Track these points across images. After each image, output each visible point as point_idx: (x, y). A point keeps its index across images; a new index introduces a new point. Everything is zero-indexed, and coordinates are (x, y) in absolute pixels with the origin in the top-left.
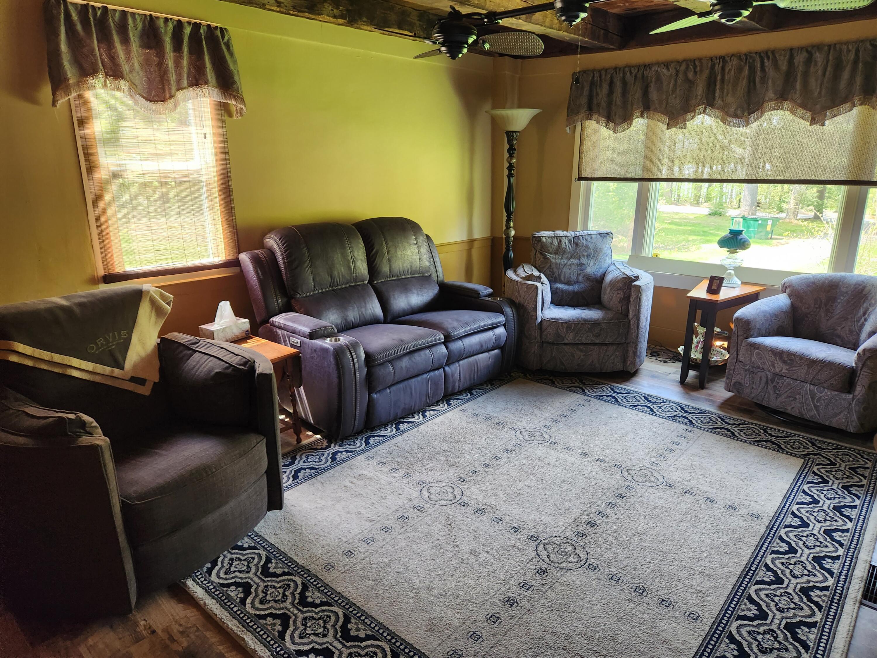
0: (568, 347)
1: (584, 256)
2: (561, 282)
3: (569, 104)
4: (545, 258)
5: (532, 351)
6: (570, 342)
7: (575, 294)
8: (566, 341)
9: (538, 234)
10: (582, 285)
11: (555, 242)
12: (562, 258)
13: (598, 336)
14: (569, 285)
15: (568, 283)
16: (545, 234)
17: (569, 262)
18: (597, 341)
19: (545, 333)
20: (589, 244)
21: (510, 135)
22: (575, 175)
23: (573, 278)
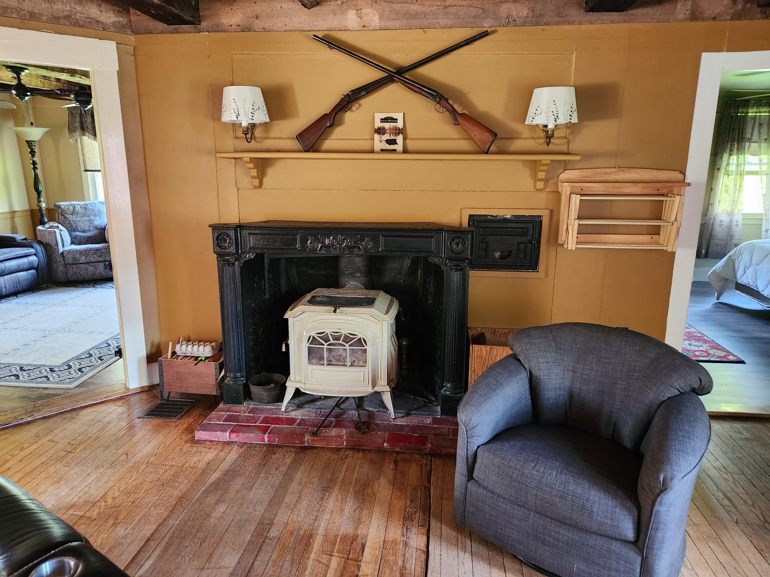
0: (83, 265)
1: (91, 215)
2: (78, 231)
3: (69, 126)
4: (65, 217)
5: (60, 271)
6: (84, 262)
7: (89, 237)
8: (81, 262)
9: (58, 204)
10: (93, 232)
11: (71, 208)
12: (77, 217)
13: (100, 256)
14: (84, 232)
15: (84, 231)
16: (63, 204)
17: (82, 219)
18: (101, 260)
19: (66, 258)
20: (94, 208)
21: (29, 143)
22: (83, 169)
23: (86, 228)
